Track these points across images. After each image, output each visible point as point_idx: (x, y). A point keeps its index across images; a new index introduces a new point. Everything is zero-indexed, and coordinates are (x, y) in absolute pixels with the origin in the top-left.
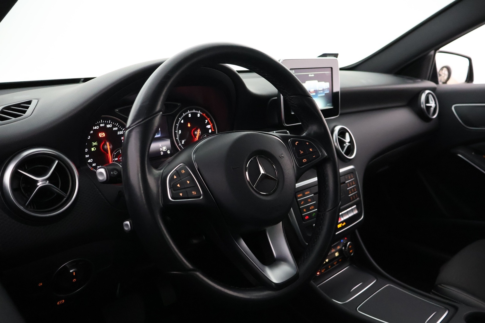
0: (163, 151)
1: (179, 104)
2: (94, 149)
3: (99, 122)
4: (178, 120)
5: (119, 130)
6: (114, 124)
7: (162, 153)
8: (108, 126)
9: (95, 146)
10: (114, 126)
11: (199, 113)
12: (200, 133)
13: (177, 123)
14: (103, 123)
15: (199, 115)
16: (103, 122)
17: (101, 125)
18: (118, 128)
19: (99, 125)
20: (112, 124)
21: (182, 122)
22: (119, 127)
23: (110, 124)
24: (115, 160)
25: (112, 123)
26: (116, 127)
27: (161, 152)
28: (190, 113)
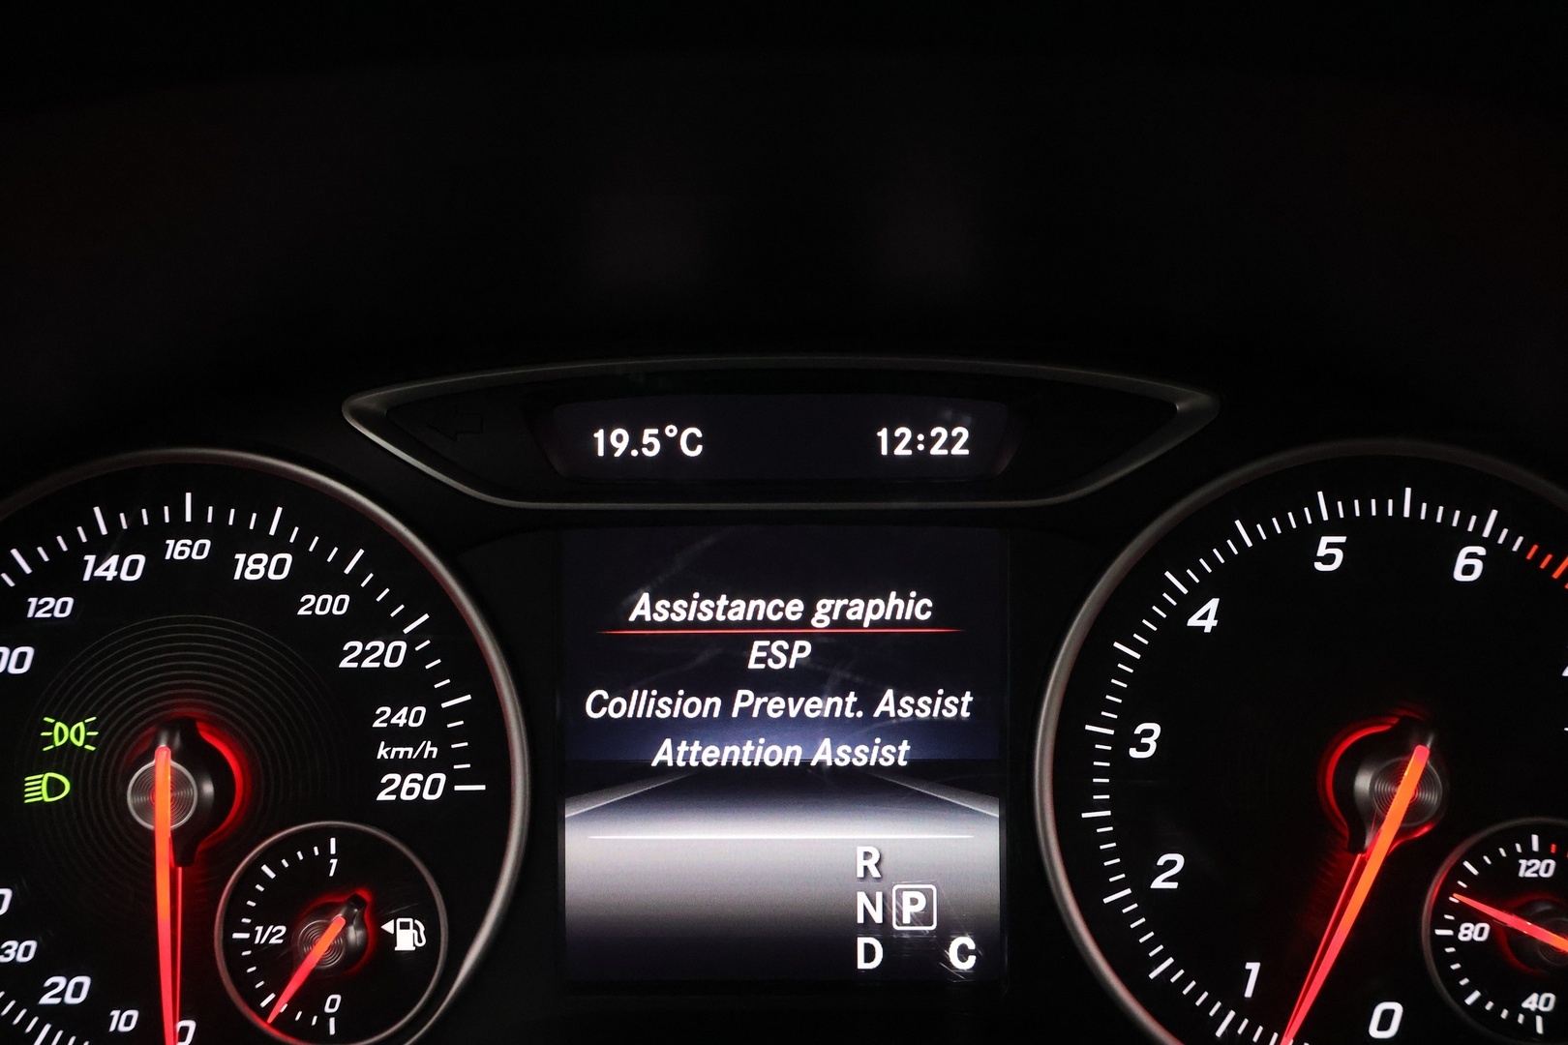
0: (884, 931)
1: (1189, 401)
2: (55, 787)
3: (156, 515)
4: (1142, 586)
5: (368, 622)
6: (323, 549)
7: (869, 956)
8: (251, 567)
9: (66, 758)
10: (312, 575)
11: (1475, 538)
12: (1432, 798)
13: (1116, 619)
14: (194, 531)
15: (1468, 565)
16: (199, 511)
17: (177, 549)
18: (362, 600)
19: (150, 541)
20: (298, 550)
21: (1206, 618)
22: (375, 588)
23: (272, 546)
24: (247, 944)
25: (304, 540)
26: (330, 581)
27: (861, 942)
28: (1332, 527)
